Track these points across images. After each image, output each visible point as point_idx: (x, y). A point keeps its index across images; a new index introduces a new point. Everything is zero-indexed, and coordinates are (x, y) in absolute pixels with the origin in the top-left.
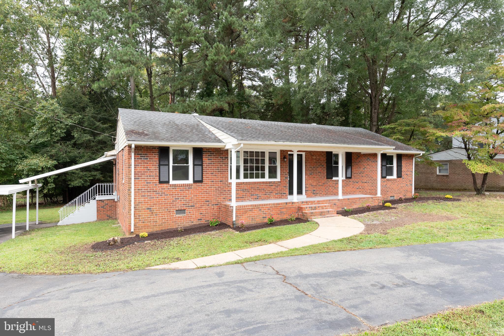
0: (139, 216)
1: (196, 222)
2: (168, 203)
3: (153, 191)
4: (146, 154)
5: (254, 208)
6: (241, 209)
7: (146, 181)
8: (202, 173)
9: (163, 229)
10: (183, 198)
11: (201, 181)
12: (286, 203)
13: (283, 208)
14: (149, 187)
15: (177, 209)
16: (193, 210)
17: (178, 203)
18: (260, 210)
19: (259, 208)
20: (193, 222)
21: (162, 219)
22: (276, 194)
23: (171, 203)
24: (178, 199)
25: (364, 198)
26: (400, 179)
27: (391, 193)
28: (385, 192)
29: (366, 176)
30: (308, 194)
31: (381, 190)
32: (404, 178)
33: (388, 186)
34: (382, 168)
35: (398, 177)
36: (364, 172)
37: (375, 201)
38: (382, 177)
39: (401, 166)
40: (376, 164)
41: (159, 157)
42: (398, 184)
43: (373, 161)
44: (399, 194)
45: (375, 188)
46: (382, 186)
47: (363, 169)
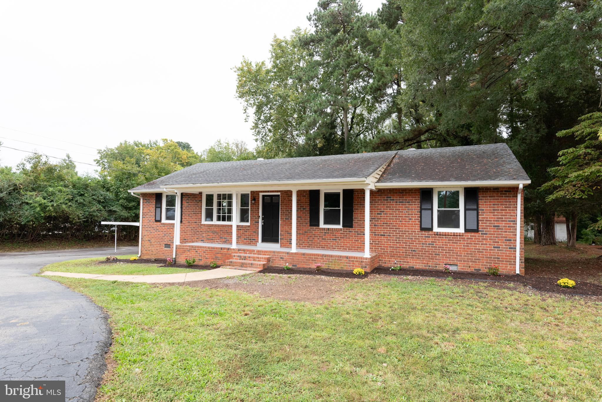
0: (144, 245)
3: (152, 228)
4: (149, 199)
5: (192, 249)
6: (181, 249)
7: (148, 219)
8: (182, 215)
10: (169, 235)
12: (221, 248)
13: (218, 253)
14: (150, 224)
15: (165, 243)
17: (166, 239)
18: (196, 252)
19: (195, 249)
21: (156, 250)
22: (244, 239)
23: (162, 238)
24: (166, 235)
25: (332, 256)
26: (473, 234)
27: (448, 258)
28: (430, 254)
29: (383, 226)
30: (283, 243)
31: (420, 251)
32: (486, 234)
33: (437, 245)
34: (421, 212)
35: (466, 230)
36: (380, 219)
37: (354, 264)
38: (422, 229)
39: (477, 210)
40: (407, 207)
41: (156, 201)
42: (467, 243)
43: (399, 202)
44: (471, 263)
45: (406, 245)
46: (423, 244)
47: (377, 214)
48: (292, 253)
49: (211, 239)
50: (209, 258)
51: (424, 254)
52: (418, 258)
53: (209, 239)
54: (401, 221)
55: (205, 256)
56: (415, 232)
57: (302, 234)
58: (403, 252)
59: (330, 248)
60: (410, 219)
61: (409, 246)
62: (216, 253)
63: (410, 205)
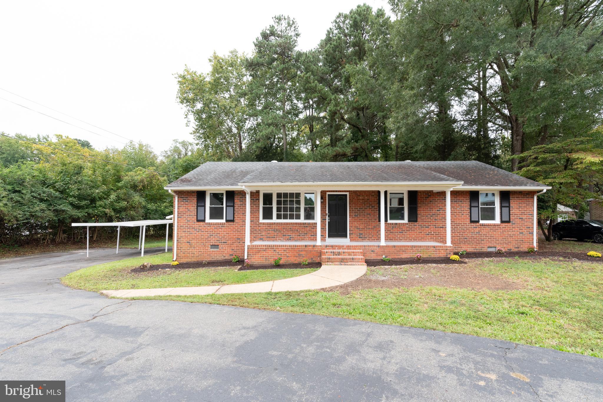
0: (181, 248)
1: (228, 257)
2: (203, 239)
3: (192, 228)
4: (187, 198)
5: (268, 249)
7: (187, 219)
8: (234, 214)
9: (200, 260)
10: (216, 235)
11: (233, 221)
12: (306, 246)
13: (302, 251)
14: (189, 225)
15: (211, 244)
16: (225, 246)
17: (213, 239)
20: (225, 257)
21: (199, 251)
22: (311, 236)
23: (207, 239)
24: (213, 235)
25: (420, 247)
26: (506, 224)
27: (490, 242)
28: (477, 240)
29: (442, 220)
30: (353, 238)
31: (470, 238)
32: (515, 224)
33: (482, 233)
34: (470, 209)
35: (502, 222)
36: (439, 214)
37: (440, 251)
38: (472, 222)
39: (509, 207)
40: (460, 205)
41: (197, 199)
42: (503, 231)
43: (454, 201)
44: (505, 245)
45: (460, 235)
46: (472, 233)
47: (437, 211)
48: (383, 246)
49: (273, 237)
50: (291, 257)
51: (473, 240)
52: (469, 244)
53: (270, 237)
54: (455, 216)
55: (286, 255)
56: (466, 224)
57: (371, 229)
58: (457, 240)
59: (397, 240)
60: (462, 214)
61: (462, 235)
62: (299, 251)
63: (462, 203)
